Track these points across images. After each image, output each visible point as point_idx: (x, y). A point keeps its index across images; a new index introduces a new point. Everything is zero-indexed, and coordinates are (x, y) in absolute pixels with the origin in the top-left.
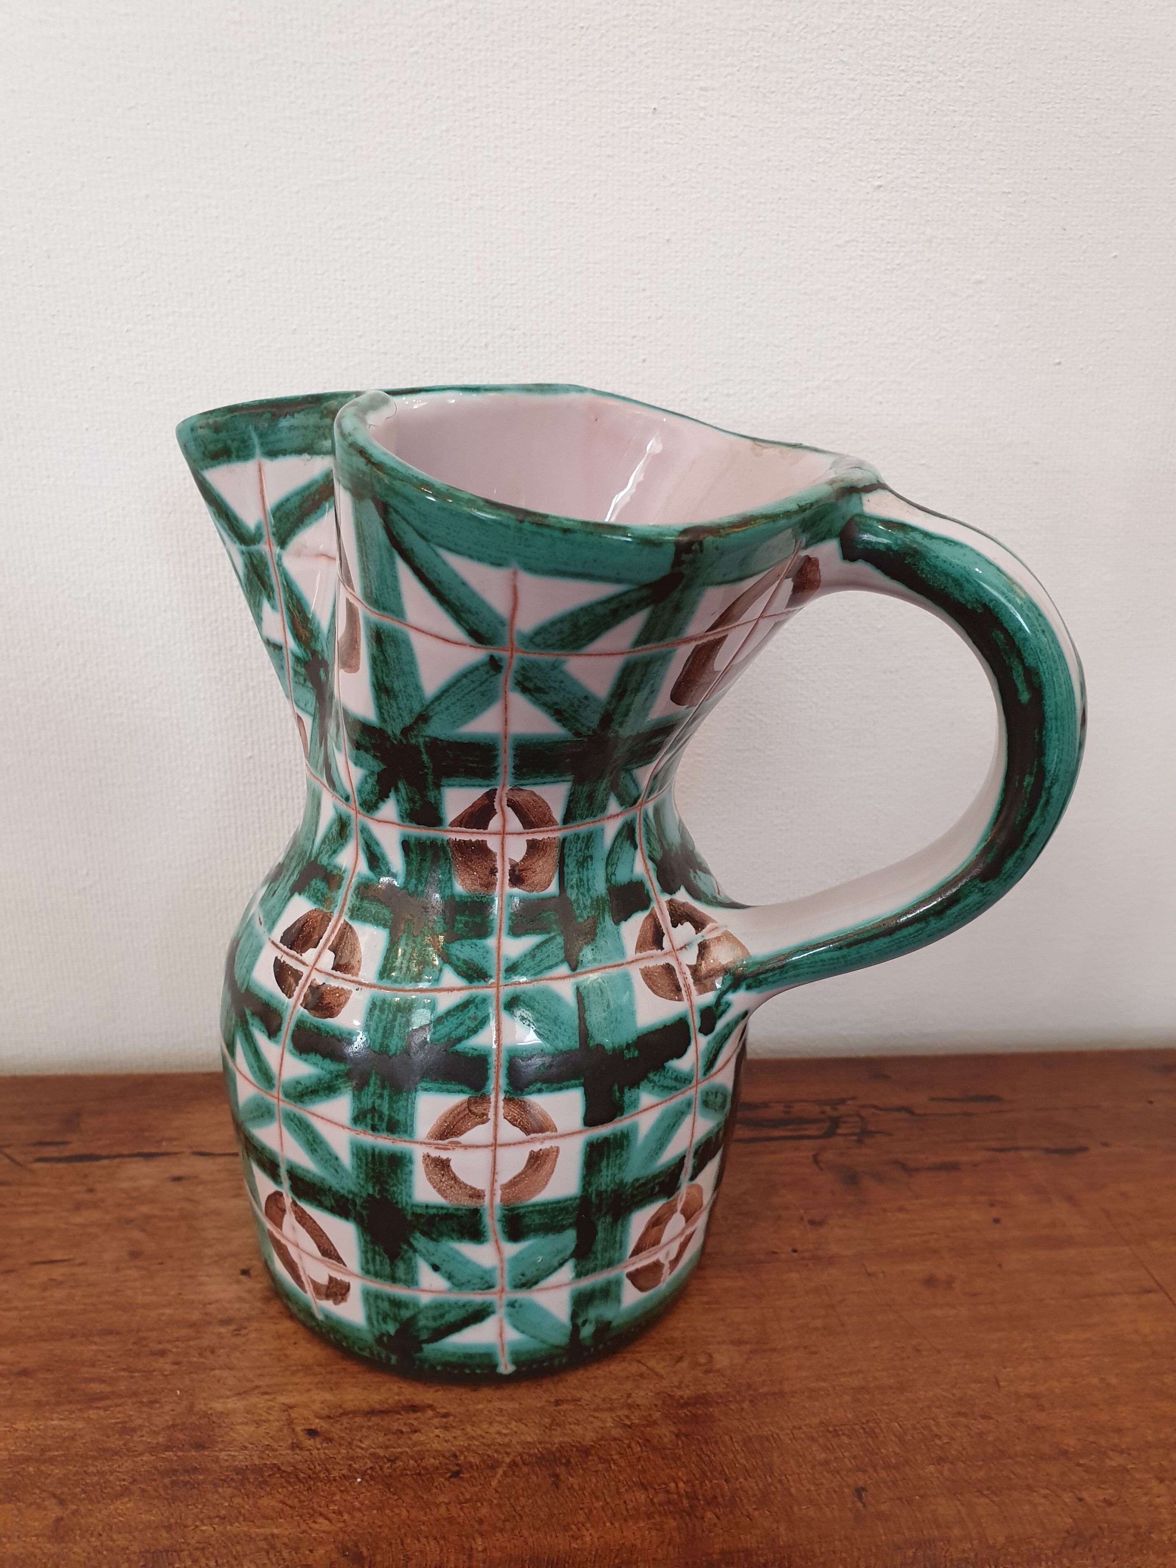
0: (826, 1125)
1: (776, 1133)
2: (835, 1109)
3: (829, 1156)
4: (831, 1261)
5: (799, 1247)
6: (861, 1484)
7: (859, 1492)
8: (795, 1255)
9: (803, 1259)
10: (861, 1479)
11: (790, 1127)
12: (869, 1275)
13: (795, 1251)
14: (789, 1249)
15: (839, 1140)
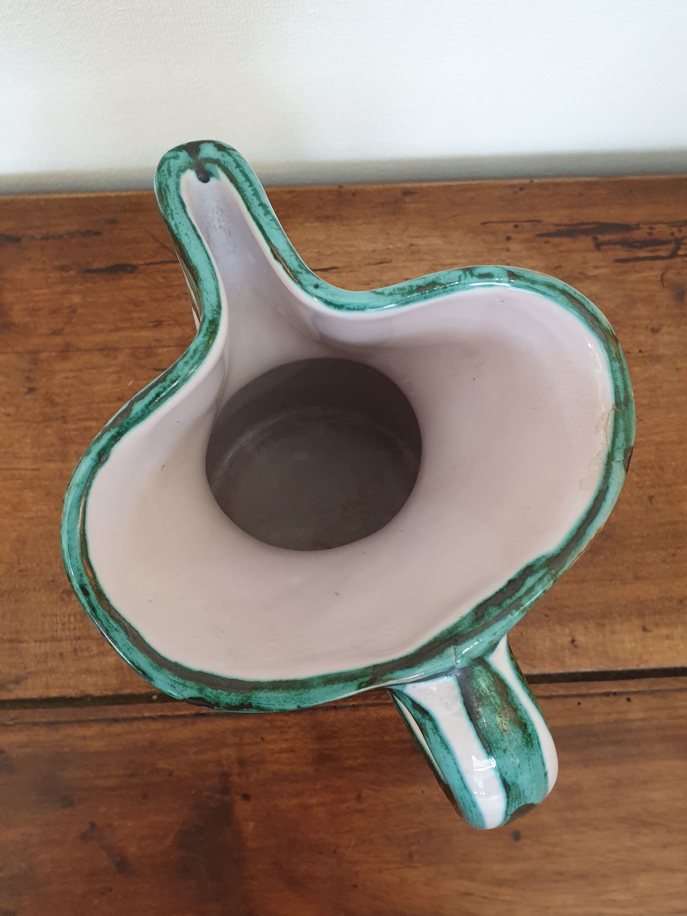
0: (672, 246)
1: (642, 254)
2: (680, 231)
3: (670, 275)
4: (658, 359)
5: (643, 349)
6: (652, 494)
7: (651, 498)
8: (640, 354)
9: (644, 357)
10: (652, 492)
11: (650, 248)
12: (677, 369)
13: (640, 351)
14: (637, 350)
15: (678, 260)
